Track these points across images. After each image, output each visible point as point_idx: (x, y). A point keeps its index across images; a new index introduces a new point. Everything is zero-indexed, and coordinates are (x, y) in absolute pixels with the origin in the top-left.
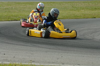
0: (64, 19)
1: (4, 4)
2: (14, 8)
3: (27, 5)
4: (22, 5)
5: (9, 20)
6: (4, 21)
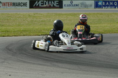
0: (105, 33)
1: (42, 15)
2: (51, 20)
4: (63, 17)
5: (39, 35)
6: (33, 35)
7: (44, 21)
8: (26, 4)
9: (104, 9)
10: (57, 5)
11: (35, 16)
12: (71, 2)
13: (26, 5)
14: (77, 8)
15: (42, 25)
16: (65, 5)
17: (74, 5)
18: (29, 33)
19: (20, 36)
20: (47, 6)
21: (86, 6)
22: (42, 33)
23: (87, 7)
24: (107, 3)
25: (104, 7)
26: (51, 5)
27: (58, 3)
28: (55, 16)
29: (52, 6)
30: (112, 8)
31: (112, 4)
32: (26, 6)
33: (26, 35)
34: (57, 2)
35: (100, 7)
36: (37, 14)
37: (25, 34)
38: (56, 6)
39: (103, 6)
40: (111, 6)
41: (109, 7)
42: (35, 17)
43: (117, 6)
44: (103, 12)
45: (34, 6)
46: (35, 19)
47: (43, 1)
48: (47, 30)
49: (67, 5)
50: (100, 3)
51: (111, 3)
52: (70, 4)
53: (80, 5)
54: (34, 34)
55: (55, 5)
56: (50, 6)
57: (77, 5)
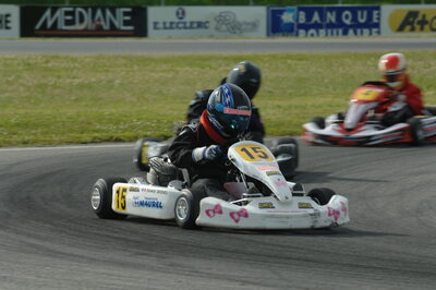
1: (76, 65)
2: (117, 81)
3: (178, 69)
5: (83, 140)
6: (61, 143)
7: (89, 86)
8: (7, 22)
9: (303, 38)
10: (126, 23)
11: (50, 65)
12: (178, 14)
13: (9, 25)
14: (201, 37)
15: (83, 103)
16: (155, 23)
17: (192, 23)
18: (44, 133)
19: (10, 144)
20: (85, 30)
21: (235, 28)
22: (96, 134)
23: (238, 31)
24: (316, 17)
25: (302, 32)
26: (103, 23)
27: (128, 18)
28: (126, 65)
29: (106, 27)
30: (332, 34)
31: (333, 20)
32: (7, 28)
33: (34, 143)
34: (126, 14)
35: (290, 30)
36: (57, 57)
37: (27, 138)
38: (123, 28)
39: (301, 26)
40: (331, 26)
41: (322, 31)
42: (50, 70)
43: (351, 26)
44: (305, 52)
45: (38, 27)
46: (52, 80)
47: (71, 9)
48: (110, 121)
49: (164, 23)
50: (287, 18)
51: (331, 17)
52: (177, 20)
53: (213, 24)
54: (64, 138)
55: (117, 24)
56: (100, 28)
57: (200, 25)
